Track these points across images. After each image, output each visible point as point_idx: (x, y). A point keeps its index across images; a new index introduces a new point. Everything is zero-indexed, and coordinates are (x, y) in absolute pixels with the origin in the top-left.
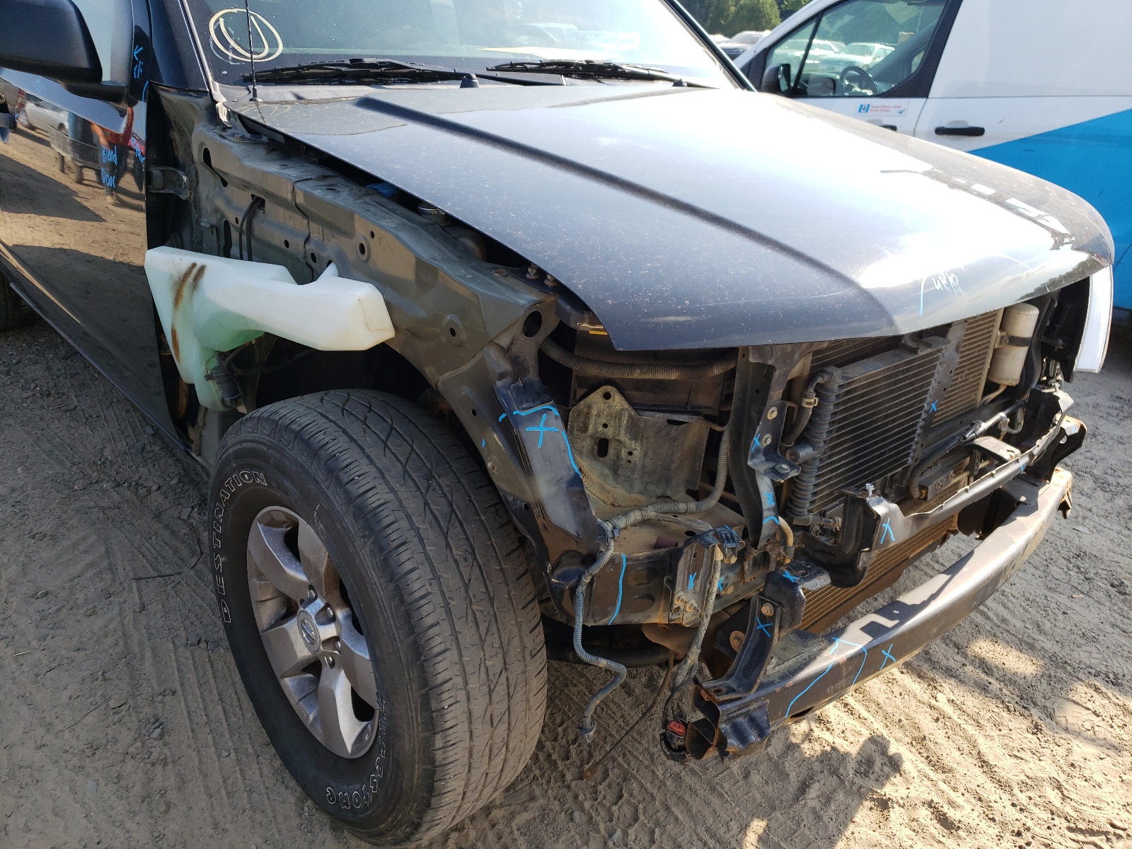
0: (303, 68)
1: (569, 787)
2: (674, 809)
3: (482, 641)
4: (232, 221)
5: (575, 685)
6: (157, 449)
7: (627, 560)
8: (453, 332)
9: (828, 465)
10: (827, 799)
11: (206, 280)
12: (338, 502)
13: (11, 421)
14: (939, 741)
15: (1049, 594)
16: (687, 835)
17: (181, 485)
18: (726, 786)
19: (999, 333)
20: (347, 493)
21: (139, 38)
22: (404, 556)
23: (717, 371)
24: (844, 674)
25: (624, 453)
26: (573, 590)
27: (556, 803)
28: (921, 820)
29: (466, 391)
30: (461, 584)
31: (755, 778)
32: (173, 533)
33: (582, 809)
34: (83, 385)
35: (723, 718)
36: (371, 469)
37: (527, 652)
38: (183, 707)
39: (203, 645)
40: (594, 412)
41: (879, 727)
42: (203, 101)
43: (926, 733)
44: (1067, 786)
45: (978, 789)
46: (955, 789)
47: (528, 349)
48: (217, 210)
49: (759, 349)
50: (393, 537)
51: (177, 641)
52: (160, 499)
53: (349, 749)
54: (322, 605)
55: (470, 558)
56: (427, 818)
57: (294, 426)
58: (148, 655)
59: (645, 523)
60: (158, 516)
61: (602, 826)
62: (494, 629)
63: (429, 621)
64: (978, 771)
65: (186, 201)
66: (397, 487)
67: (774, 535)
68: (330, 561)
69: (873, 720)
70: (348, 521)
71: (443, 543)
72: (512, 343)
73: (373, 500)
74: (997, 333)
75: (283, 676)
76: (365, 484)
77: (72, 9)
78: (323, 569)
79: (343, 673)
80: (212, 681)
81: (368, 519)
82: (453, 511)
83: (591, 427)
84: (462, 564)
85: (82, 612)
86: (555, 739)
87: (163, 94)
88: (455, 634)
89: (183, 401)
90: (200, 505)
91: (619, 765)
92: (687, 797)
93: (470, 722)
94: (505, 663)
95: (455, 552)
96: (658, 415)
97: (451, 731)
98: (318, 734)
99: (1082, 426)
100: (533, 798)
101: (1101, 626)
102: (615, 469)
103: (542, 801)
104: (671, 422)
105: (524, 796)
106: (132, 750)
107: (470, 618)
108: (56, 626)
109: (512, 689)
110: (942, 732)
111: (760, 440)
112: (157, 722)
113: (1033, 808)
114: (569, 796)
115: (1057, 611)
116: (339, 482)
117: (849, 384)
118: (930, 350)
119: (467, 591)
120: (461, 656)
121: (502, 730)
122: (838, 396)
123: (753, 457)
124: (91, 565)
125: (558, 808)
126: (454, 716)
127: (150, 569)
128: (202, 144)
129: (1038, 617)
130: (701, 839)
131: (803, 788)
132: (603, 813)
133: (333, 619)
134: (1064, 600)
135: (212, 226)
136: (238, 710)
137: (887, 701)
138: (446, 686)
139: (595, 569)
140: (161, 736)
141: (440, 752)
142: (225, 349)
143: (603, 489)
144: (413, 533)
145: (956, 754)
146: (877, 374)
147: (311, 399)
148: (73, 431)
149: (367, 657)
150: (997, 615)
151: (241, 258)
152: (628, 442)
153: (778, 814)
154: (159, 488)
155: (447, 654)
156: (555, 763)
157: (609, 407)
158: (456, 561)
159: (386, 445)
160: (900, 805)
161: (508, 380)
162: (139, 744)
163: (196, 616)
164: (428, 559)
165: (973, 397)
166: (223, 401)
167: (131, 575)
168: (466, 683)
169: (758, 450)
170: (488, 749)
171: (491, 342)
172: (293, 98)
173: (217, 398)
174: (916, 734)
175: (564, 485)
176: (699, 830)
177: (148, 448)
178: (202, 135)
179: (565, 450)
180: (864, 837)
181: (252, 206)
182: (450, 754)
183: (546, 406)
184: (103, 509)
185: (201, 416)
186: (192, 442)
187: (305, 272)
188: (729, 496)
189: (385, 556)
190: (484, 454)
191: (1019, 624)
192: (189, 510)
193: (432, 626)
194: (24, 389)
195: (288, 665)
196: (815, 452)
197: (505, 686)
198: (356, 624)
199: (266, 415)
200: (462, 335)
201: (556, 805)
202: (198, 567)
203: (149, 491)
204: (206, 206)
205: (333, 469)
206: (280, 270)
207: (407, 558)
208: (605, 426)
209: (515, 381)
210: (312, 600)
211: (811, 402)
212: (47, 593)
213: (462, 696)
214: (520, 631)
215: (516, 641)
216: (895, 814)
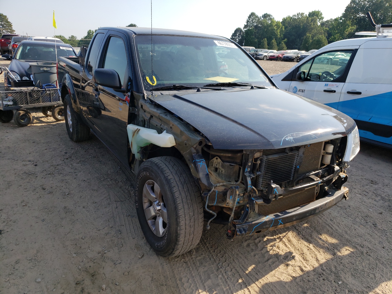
0: (163, 88)
1: (211, 253)
2: (235, 260)
3: (189, 208)
4: (146, 120)
5: (216, 233)
6: (121, 172)
7: (218, 192)
8: (186, 144)
9: (265, 177)
10: (274, 263)
11: (140, 132)
12: (162, 178)
13: (87, 163)
14: (307, 254)
15: (353, 225)
16: (237, 266)
17: (126, 181)
18: (249, 257)
19: (323, 151)
20: (164, 176)
21: (130, 80)
22: (174, 189)
23: (239, 155)
24: (268, 224)
25: (221, 171)
26: (206, 197)
27: (207, 256)
28: (296, 269)
29: (188, 156)
30: (185, 196)
31: (257, 256)
32: (124, 192)
33: (213, 258)
34: (103, 155)
35: (237, 228)
36: (169, 171)
37: (199, 213)
38: (125, 228)
39: (130, 216)
40: (214, 162)
41: (292, 250)
42: (142, 95)
43: (304, 252)
44: (338, 267)
45: (314, 265)
46: (308, 265)
47: (199, 148)
48: (143, 117)
49: (245, 150)
50: (173, 185)
51: (124, 215)
52: (121, 184)
53: (161, 235)
54: (158, 202)
55: (188, 191)
56: (176, 247)
57: (155, 162)
58: (118, 217)
59: (223, 185)
60: (121, 188)
61: (217, 262)
62: (192, 206)
63: (178, 202)
64: (315, 262)
65: (136, 115)
66: (174, 175)
67: (251, 190)
68: (160, 191)
69: (291, 248)
70: (164, 181)
71: (183, 187)
72: (196, 147)
73: (169, 178)
74: (322, 151)
75: (148, 220)
76: (168, 174)
77: (117, 75)
78: (159, 193)
79: (161, 217)
80: (132, 224)
81: (168, 181)
82: (185, 181)
83: (214, 165)
84: (186, 192)
85: (103, 207)
86: (210, 244)
87: (134, 92)
88: (183, 206)
89: (131, 158)
90: (131, 186)
91: (224, 250)
92: (239, 259)
93: (186, 225)
94: (194, 214)
95: (185, 190)
96: (227, 163)
97: (181, 226)
98: (155, 233)
99: (347, 176)
100: (202, 254)
101: (365, 234)
102: (219, 174)
103: (204, 255)
104: (230, 165)
105: (200, 254)
106: (114, 235)
107: (187, 203)
108: (98, 209)
109: (195, 220)
110: (309, 253)
111: (247, 169)
112: (120, 231)
113: (327, 270)
114: (211, 255)
115: (353, 229)
116: (163, 174)
117: (268, 159)
118: (292, 153)
119: (187, 198)
120: (184, 211)
121: (192, 229)
122: (266, 161)
123: (246, 173)
124: (105, 197)
125: (208, 257)
126: (182, 223)
127: (118, 199)
128: (141, 104)
129: (347, 230)
130: (240, 267)
131: (268, 260)
132: (218, 259)
133: (160, 205)
134: (356, 227)
135: (142, 120)
136: (137, 230)
137: (296, 245)
138: (181, 217)
139: (210, 192)
140: (120, 234)
141: (179, 231)
142: (142, 146)
143: (216, 178)
144: (177, 185)
145: (311, 258)
146: (276, 158)
147: (159, 158)
148: (101, 166)
149: (166, 212)
150: (335, 229)
151: (147, 128)
152: (221, 169)
153: (260, 264)
154: (121, 181)
155: (182, 210)
156: (209, 248)
157: (217, 161)
158: (185, 191)
159: (173, 167)
160: (292, 266)
161: (196, 154)
162: (116, 234)
163: (129, 210)
164: (179, 190)
165: (317, 167)
166: (140, 158)
167: (114, 200)
168: (185, 217)
169: (247, 172)
170: (189, 233)
171: (192, 146)
172: (160, 94)
173: (139, 157)
174: (302, 252)
175: (205, 175)
176: (240, 265)
177: (119, 171)
178: (141, 102)
179: (206, 168)
180: (280, 271)
181: (150, 117)
182: (181, 232)
183: (203, 159)
184: (108, 185)
185: (135, 161)
186: (132, 168)
187: (160, 131)
188: (242, 181)
189: (171, 188)
190: (191, 168)
191: (341, 231)
192: (128, 187)
193: (179, 204)
194: (89, 156)
195: (149, 217)
196: (261, 173)
197: (193, 219)
198: (165, 206)
199: (150, 160)
200: (187, 145)
201: (207, 257)
202: (130, 200)
203: (119, 182)
204: (141, 116)
205: (162, 171)
206: (155, 131)
207: (175, 189)
208: (217, 165)
209: (197, 154)
210: (156, 201)
211: (259, 162)
212: (96, 202)
213: (184, 219)
214: (197, 208)
215: (197, 210)
216: (290, 267)
